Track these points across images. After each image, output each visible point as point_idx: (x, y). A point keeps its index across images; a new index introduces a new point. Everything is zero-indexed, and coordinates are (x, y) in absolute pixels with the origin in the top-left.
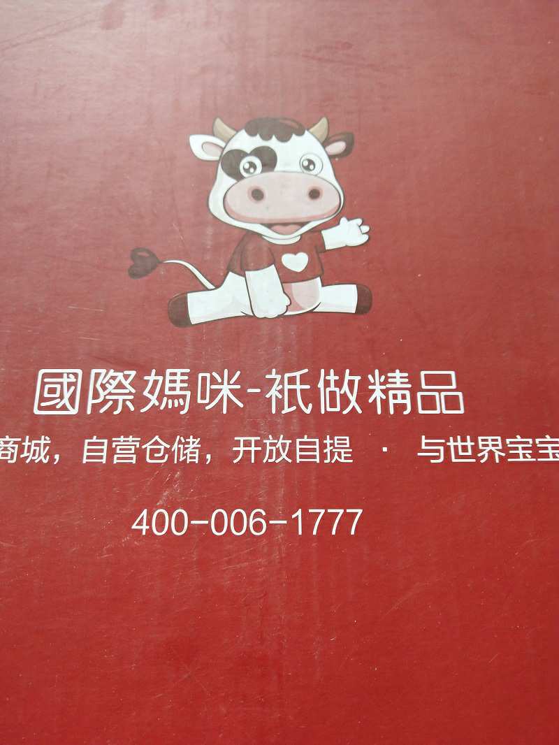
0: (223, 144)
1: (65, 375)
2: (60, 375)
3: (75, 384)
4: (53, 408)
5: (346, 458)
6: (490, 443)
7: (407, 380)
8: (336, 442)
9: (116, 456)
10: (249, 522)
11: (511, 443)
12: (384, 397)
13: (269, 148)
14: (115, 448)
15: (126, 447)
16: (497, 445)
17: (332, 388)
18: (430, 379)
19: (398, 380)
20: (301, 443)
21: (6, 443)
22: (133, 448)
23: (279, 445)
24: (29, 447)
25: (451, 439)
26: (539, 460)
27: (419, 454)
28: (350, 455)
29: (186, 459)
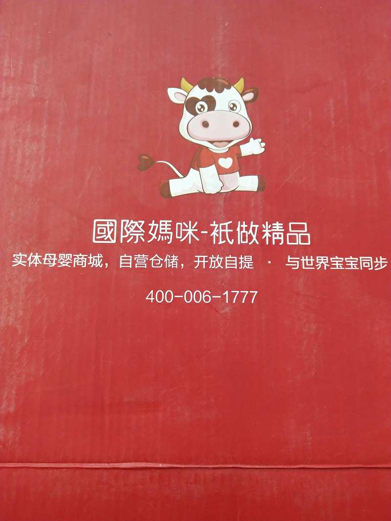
0: (186, 94)
1: (108, 223)
2: (105, 223)
3: (113, 227)
4: (103, 239)
5: (250, 267)
6: (322, 260)
7: (282, 227)
8: (245, 258)
9: (136, 264)
10: (202, 297)
11: (333, 260)
12: (270, 236)
13: (211, 96)
14: (136, 261)
15: (141, 260)
16: (326, 261)
17: (244, 231)
18: (294, 227)
19: (278, 227)
20: (228, 259)
21: (81, 257)
22: (145, 260)
23: (217, 260)
24: (92, 259)
25: (303, 257)
26: (346, 268)
27: (287, 265)
28: (252, 265)
29: (171, 266)
